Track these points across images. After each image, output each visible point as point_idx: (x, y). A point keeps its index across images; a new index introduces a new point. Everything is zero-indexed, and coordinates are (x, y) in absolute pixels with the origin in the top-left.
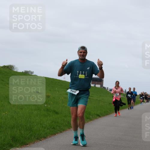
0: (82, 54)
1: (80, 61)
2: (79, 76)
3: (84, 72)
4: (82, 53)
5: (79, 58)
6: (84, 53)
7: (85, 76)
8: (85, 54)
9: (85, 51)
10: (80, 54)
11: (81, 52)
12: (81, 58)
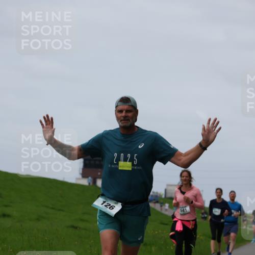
0: (124, 114)
1: (122, 132)
2: (117, 164)
3: (129, 155)
4: (124, 112)
5: (118, 126)
6: (127, 111)
7: (133, 165)
8: (130, 114)
9: (131, 108)
10: (120, 115)
11: (121, 111)
12: (122, 125)
